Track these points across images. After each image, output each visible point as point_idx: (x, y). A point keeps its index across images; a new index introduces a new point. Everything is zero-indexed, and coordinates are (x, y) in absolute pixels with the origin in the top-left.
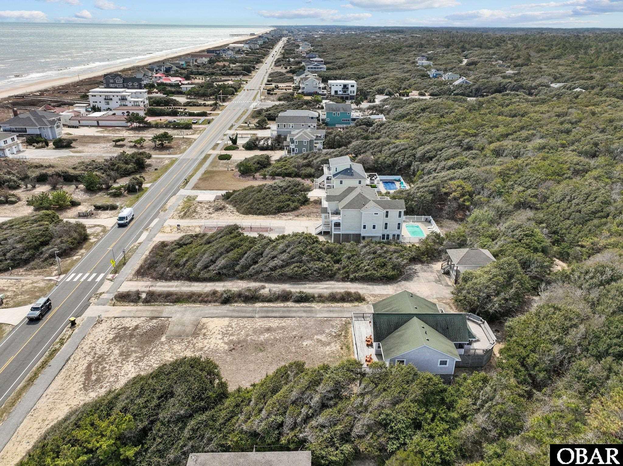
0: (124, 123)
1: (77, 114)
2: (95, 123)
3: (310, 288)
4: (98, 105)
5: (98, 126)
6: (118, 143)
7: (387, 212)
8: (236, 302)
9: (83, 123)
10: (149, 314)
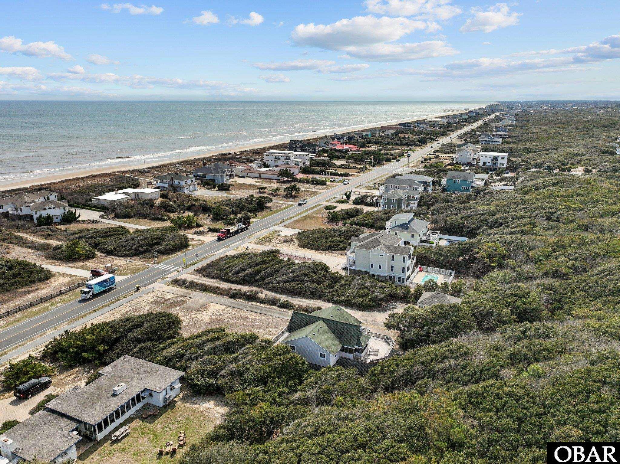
0: (276, 177)
1: (250, 168)
2: (258, 175)
3: (298, 301)
4: (268, 163)
5: (260, 178)
6: (262, 191)
7: (393, 256)
9: (250, 174)
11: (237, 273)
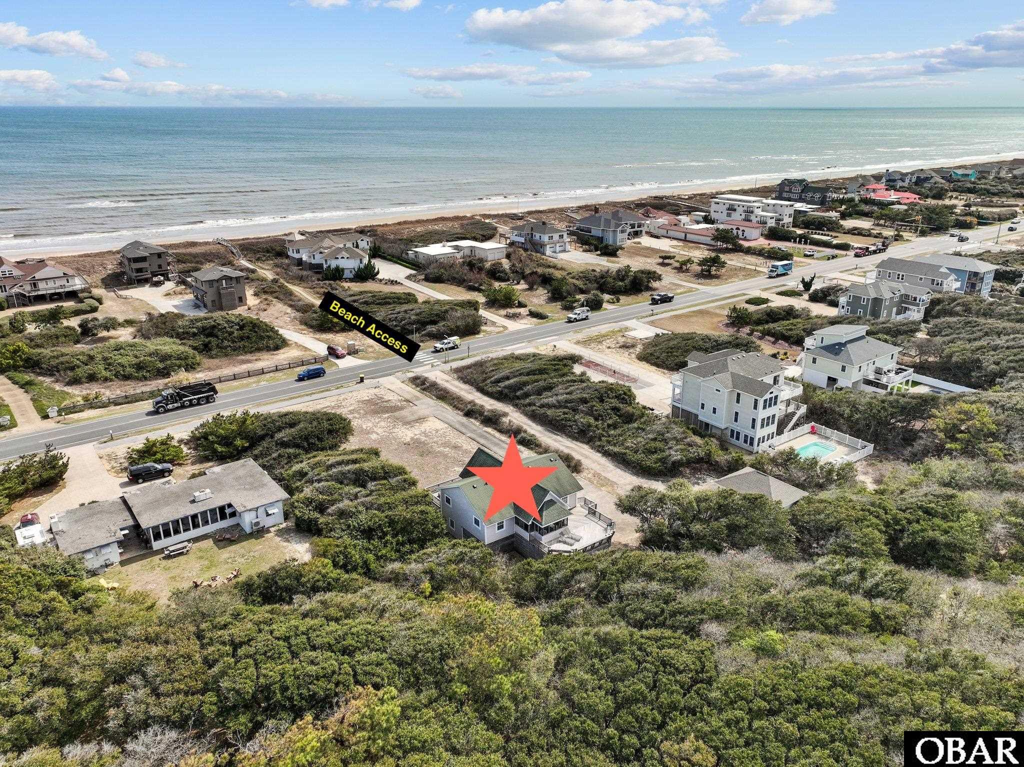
0: (708, 240)
1: (677, 222)
2: (682, 236)
4: (713, 216)
5: (685, 240)
6: (667, 261)
7: (739, 395)
8: (476, 418)
9: (671, 233)
10: (408, 397)
11: (498, 381)
